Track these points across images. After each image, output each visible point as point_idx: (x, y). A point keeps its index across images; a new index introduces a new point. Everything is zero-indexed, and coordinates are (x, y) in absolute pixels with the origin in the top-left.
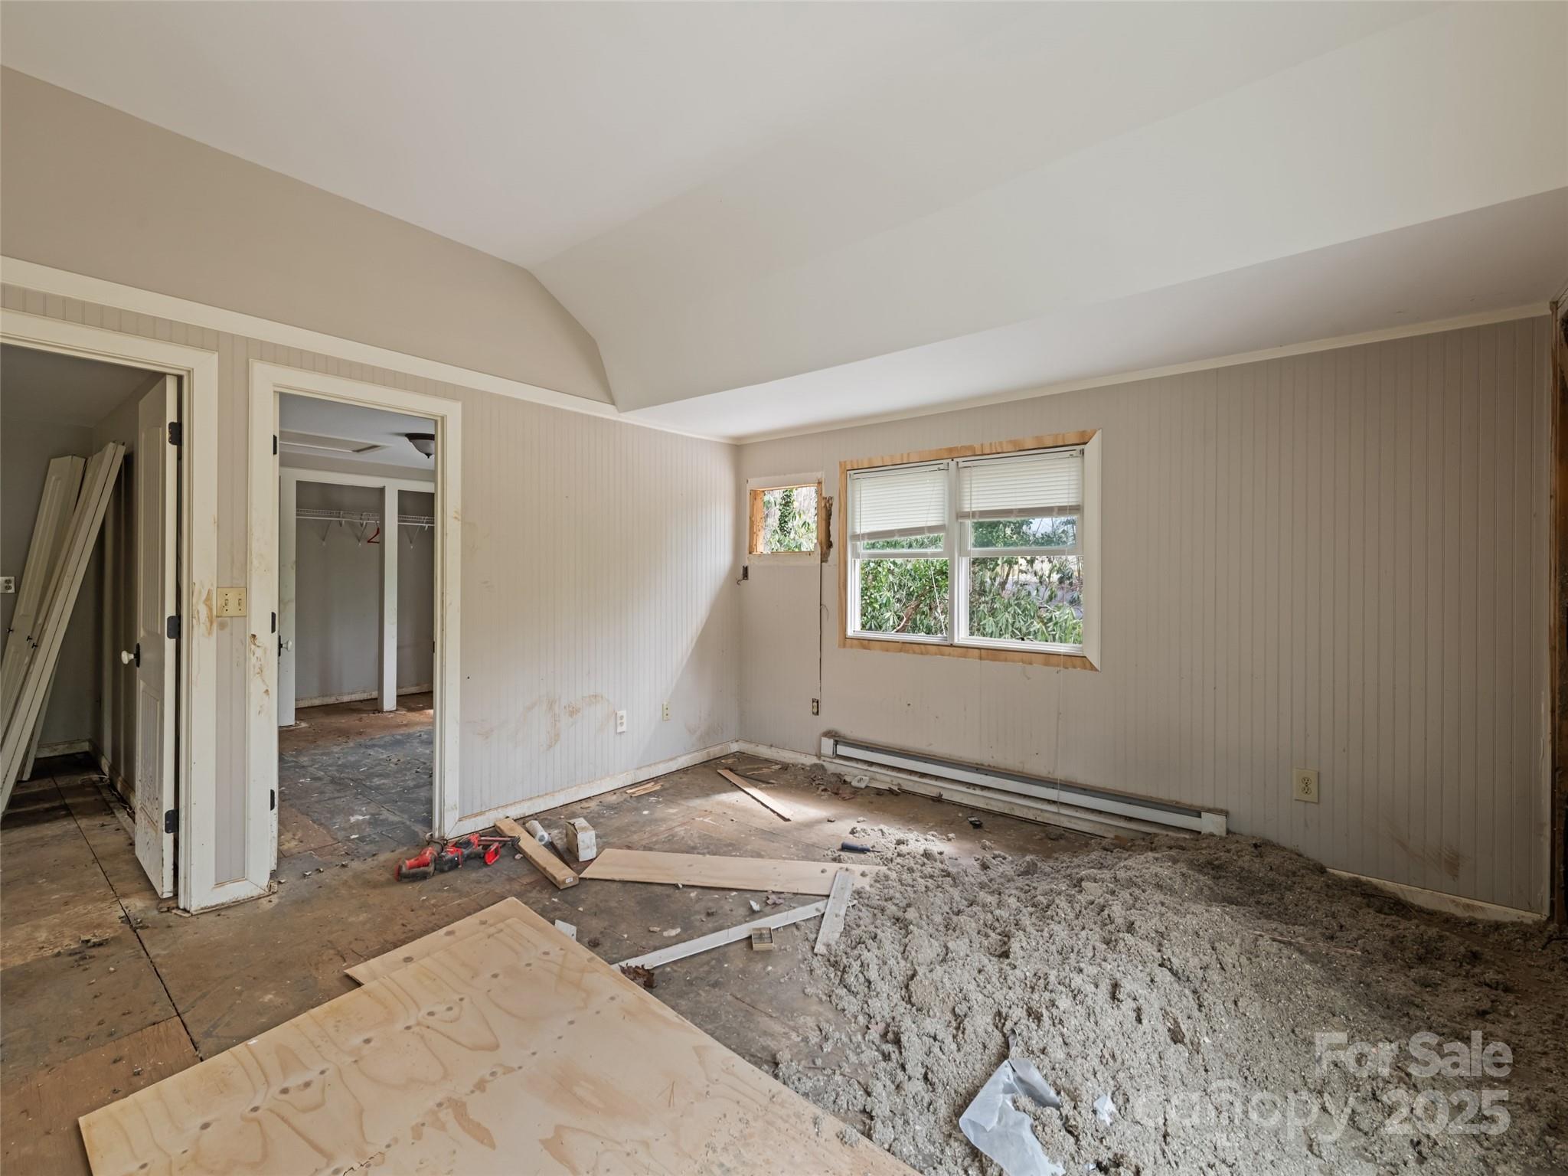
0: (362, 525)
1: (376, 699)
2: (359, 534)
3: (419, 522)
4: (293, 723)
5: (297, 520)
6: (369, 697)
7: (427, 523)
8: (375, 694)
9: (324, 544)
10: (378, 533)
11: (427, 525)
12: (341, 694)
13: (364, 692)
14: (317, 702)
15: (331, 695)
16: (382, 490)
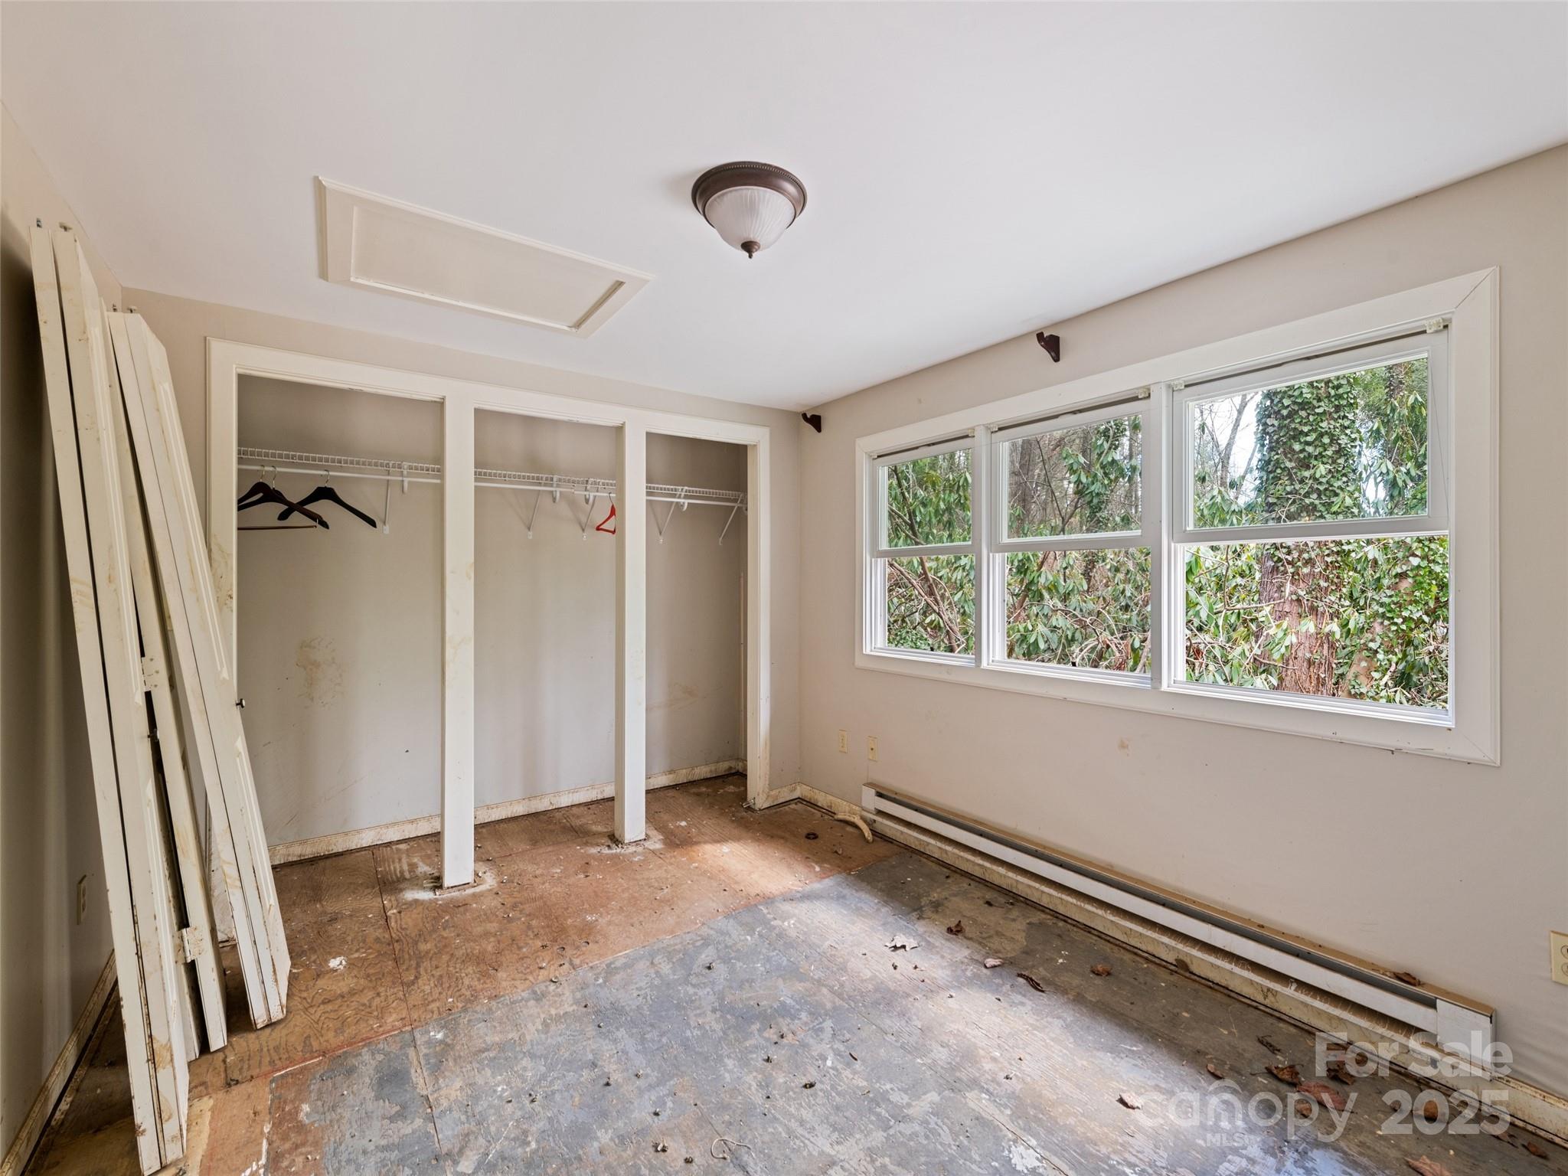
0: (587, 501)
1: (612, 799)
2: (584, 519)
3: (674, 496)
4: (469, 878)
5: (476, 487)
6: (600, 797)
7: (686, 497)
8: (609, 791)
9: (530, 533)
10: (613, 512)
11: (687, 501)
12: (557, 793)
13: (593, 787)
14: (520, 810)
15: (542, 796)
16: (619, 430)
